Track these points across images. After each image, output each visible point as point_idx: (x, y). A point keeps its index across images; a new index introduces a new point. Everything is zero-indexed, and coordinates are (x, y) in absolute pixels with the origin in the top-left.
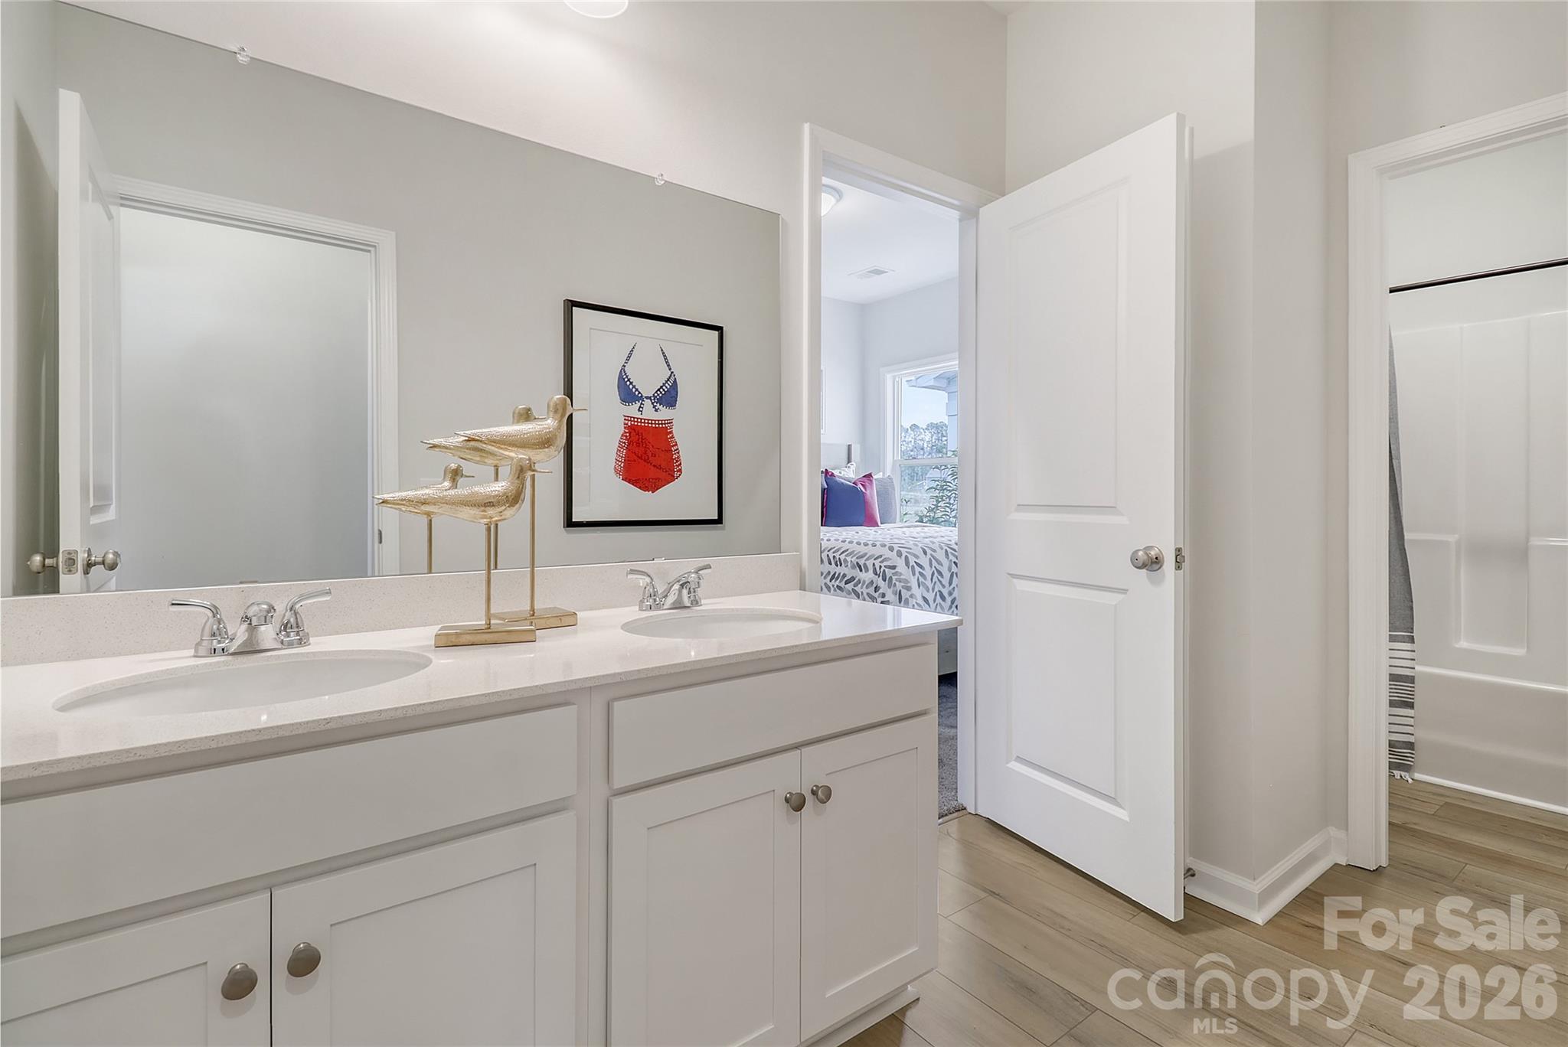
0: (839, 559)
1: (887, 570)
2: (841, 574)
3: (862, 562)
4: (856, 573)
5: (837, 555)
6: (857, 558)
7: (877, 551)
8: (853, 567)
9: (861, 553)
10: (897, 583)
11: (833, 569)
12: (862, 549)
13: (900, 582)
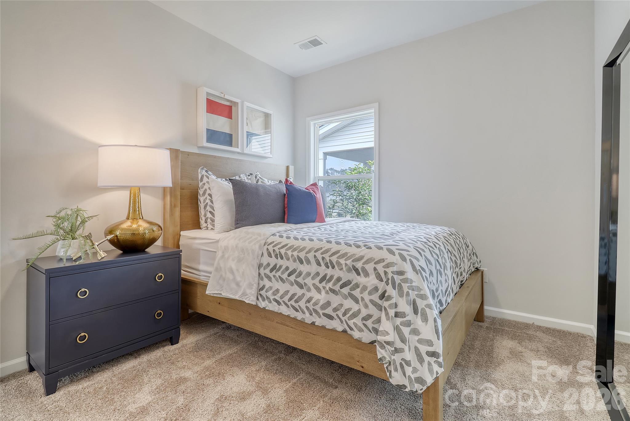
0: (330, 260)
1: (395, 277)
2: (335, 278)
3: (359, 265)
4: (353, 276)
5: (327, 256)
6: (353, 261)
7: (377, 255)
8: (349, 270)
9: (357, 256)
10: (410, 291)
11: (323, 270)
12: (358, 252)
13: (413, 290)
